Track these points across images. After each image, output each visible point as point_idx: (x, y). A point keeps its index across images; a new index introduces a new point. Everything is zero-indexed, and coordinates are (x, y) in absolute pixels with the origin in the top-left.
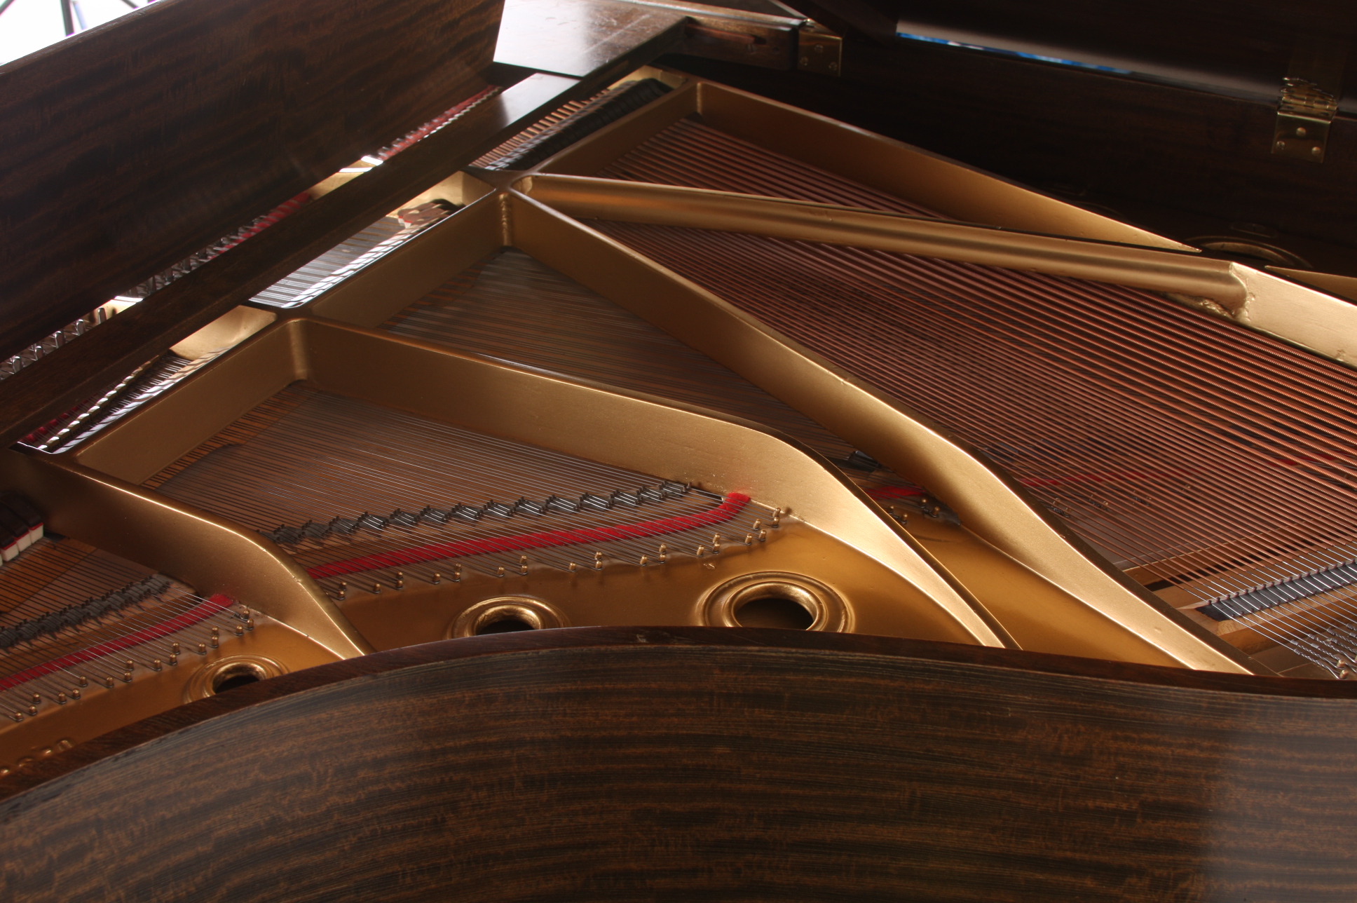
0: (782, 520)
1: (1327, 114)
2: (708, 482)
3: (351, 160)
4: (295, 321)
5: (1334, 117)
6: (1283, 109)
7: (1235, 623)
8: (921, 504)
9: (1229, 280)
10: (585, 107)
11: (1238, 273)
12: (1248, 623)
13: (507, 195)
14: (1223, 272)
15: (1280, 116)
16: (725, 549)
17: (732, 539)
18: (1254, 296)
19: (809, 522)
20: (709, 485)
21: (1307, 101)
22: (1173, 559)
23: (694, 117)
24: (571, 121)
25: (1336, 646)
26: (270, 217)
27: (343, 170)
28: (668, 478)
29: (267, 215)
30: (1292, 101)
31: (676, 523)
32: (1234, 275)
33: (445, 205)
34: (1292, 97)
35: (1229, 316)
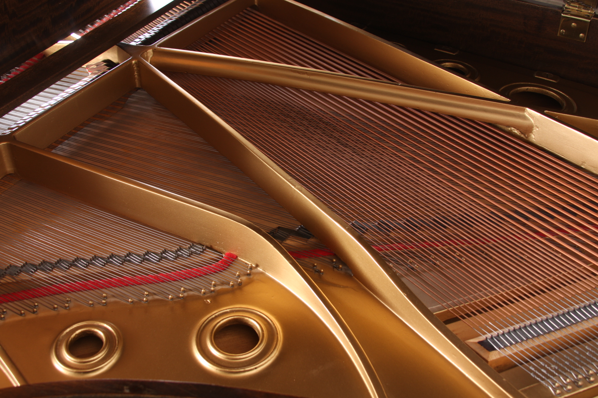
0: (253, 271)
1: (589, 16)
2: (215, 245)
3: (64, 36)
4: (4, 143)
5: (592, 18)
6: (565, 12)
7: (499, 353)
8: (333, 262)
9: (525, 118)
10: (189, 7)
11: (530, 114)
12: (507, 352)
13: (136, 61)
14: (521, 113)
15: (563, 16)
16: (218, 290)
17: (223, 284)
18: (538, 128)
19: (268, 273)
20: (216, 247)
21: (578, 8)
22: (467, 305)
23: (254, 7)
24: (186, 11)
25: (557, 371)
26: (21, 68)
27: (60, 42)
28: (195, 241)
29: (19, 67)
30: (570, 7)
31: (193, 272)
32: (527, 115)
33: (109, 63)
34: (570, 5)
35: (524, 137)
